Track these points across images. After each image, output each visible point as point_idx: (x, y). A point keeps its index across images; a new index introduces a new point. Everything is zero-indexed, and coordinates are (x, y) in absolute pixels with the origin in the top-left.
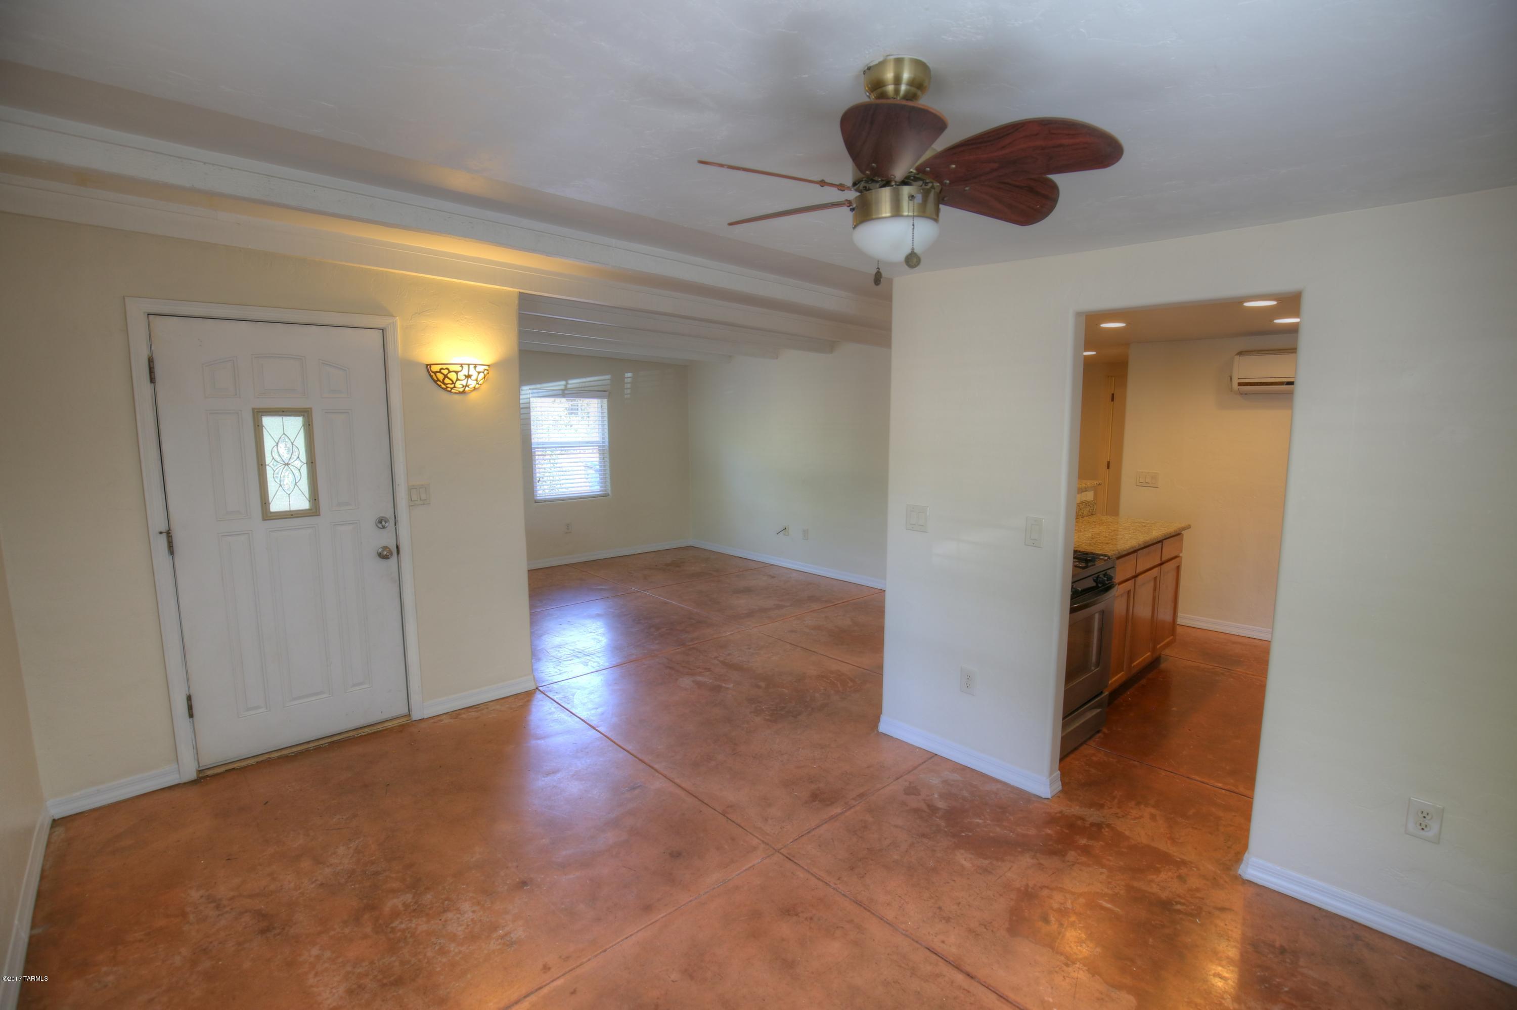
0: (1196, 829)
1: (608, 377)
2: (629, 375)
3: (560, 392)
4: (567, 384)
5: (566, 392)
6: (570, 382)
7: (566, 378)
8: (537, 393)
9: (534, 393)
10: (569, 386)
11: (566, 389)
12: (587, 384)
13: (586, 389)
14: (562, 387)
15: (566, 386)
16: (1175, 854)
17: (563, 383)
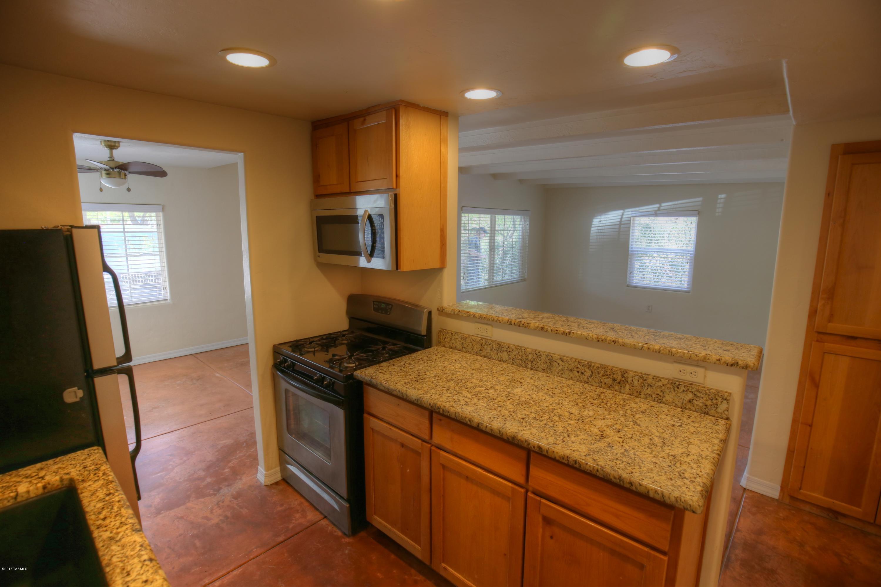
0: (180, 536)
1: (701, 199)
2: (723, 196)
3: (653, 213)
4: (661, 206)
5: (658, 212)
6: (663, 205)
7: (660, 202)
8: (635, 213)
9: (633, 214)
10: (662, 208)
11: (659, 210)
12: (678, 206)
13: (677, 209)
14: (656, 209)
15: (659, 208)
16: (168, 513)
17: (658, 205)
